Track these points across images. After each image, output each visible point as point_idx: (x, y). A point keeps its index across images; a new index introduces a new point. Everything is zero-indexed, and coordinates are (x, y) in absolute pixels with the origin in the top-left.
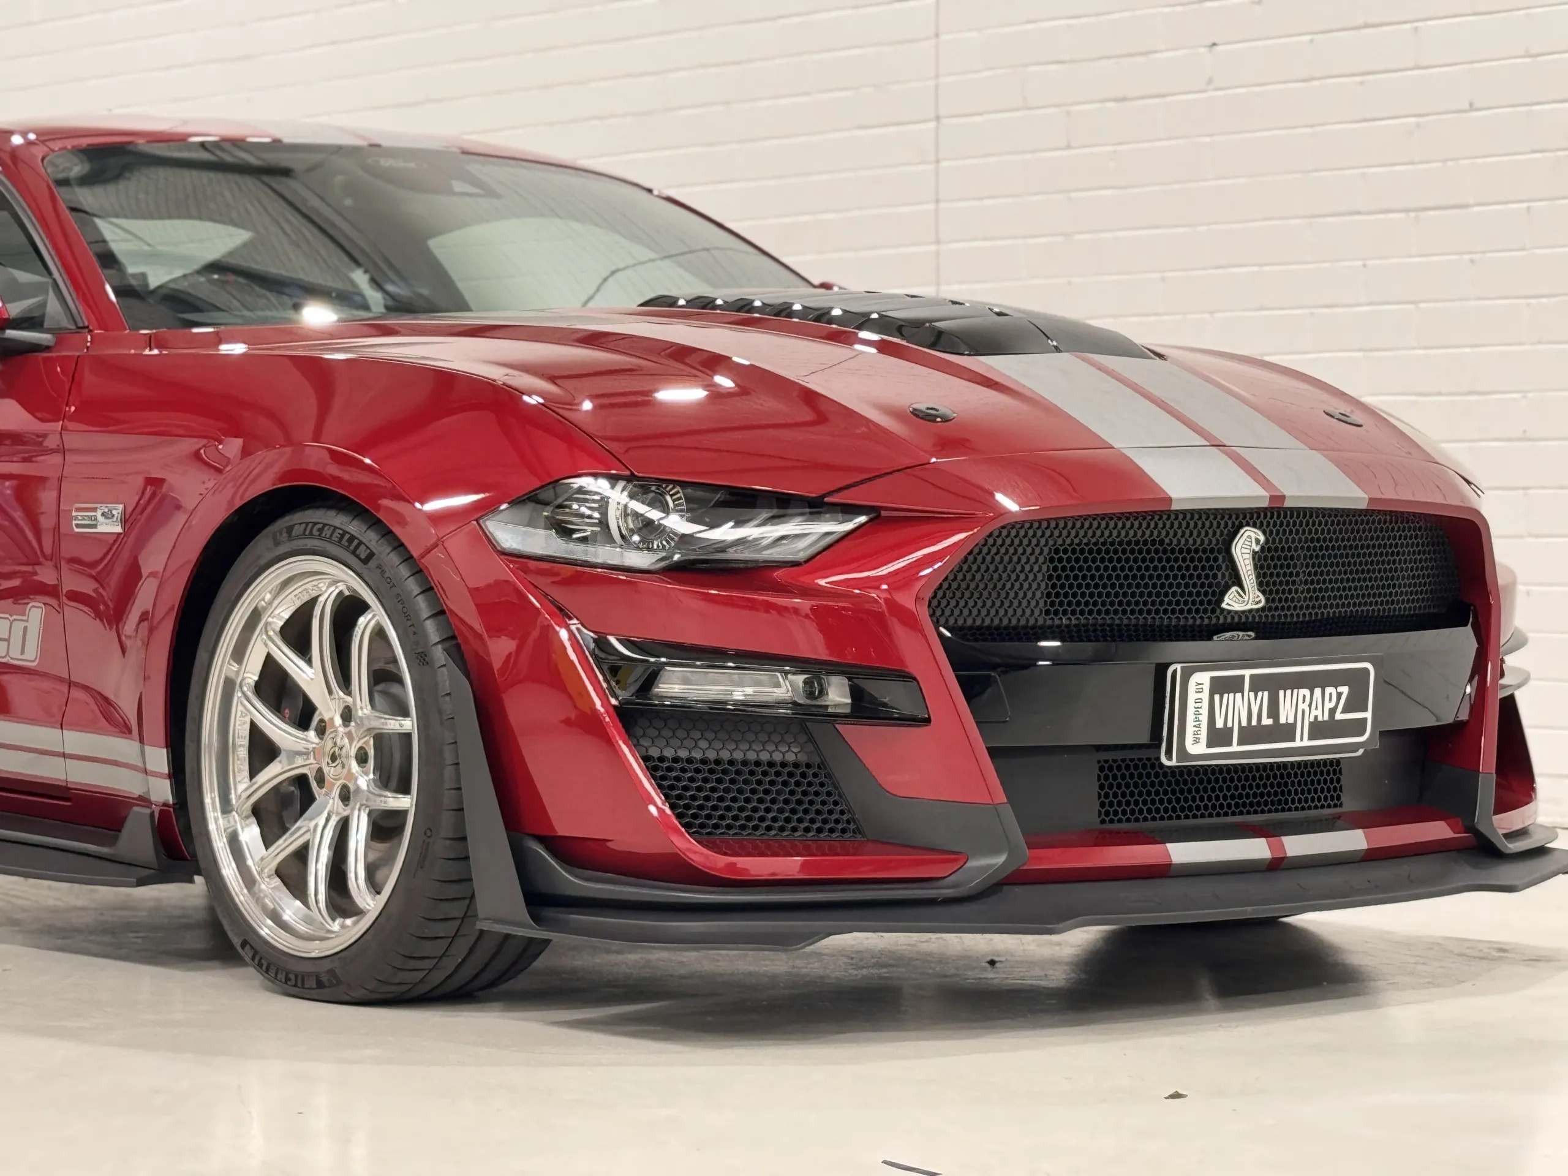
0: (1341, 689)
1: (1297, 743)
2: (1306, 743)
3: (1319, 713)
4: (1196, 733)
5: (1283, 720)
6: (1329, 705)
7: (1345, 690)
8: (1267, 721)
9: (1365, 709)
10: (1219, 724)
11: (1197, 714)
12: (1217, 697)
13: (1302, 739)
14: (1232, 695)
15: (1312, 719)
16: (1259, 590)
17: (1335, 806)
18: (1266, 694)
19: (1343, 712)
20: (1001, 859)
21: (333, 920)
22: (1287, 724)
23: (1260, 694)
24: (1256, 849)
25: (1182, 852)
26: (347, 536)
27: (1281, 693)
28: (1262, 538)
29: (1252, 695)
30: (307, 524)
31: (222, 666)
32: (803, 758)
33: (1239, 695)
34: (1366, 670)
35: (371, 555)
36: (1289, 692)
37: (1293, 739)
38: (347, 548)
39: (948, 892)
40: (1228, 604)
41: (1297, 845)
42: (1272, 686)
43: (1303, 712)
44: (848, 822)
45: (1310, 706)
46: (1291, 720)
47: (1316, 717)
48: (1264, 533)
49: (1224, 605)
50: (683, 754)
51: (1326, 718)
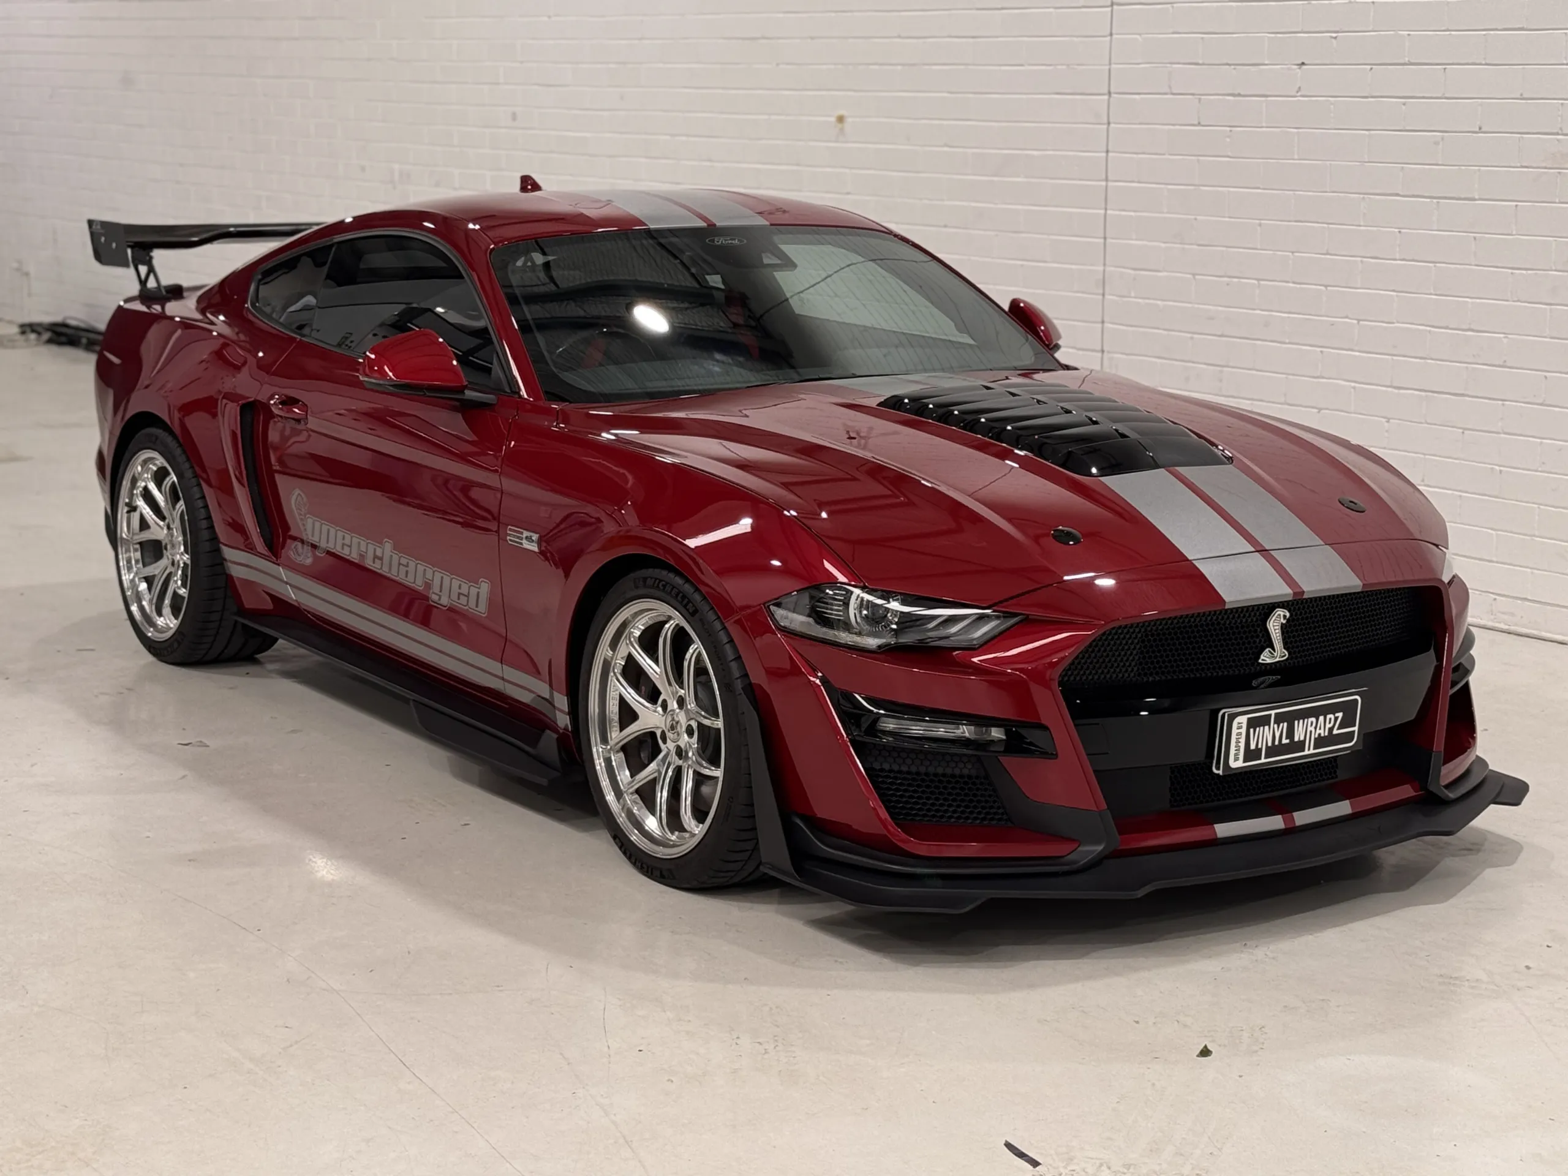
0: (1337, 715)
1: (1306, 752)
2: (1312, 751)
3: (1322, 732)
4: (1236, 755)
5: (1296, 739)
6: (1328, 726)
7: (1340, 715)
8: (1285, 741)
9: (1355, 726)
10: (1253, 747)
11: (1238, 742)
12: (1252, 730)
13: (1309, 749)
14: (1262, 728)
15: (1317, 736)
16: (1285, 648)
17: (1332, 778)
18: (1285, 724)
19: (1339, 729)
20: (1100, 848)
21: (672, 833)
22: (1300, 741)
23: (1281, 725)
24: (1274, 822)
25: (1224, 830)
26: (681, 594)
27: (1296, 722)
28: (1288, 615)
29: (1276, 726)
30: (656, 579)
31: (604, 651)
32: (974, 773)
33: (1267, 728)
34: (1356, 700)
35: (696, 611)
36: (1301, 721)
37: (1304, 751)
38: (681, 603)
39: (1066, 868)
40: (1263, 660)
41: (1303, 817)
42: (1290, 719)
43: (1311, 732)
44: (1002, 814)
45: (1316, 728)
46: (1302, 738)
47: (1320, 734)
48: (1289, 611)
49: (1260, 661)
50: (896, 767)
51: (1326, 734)
